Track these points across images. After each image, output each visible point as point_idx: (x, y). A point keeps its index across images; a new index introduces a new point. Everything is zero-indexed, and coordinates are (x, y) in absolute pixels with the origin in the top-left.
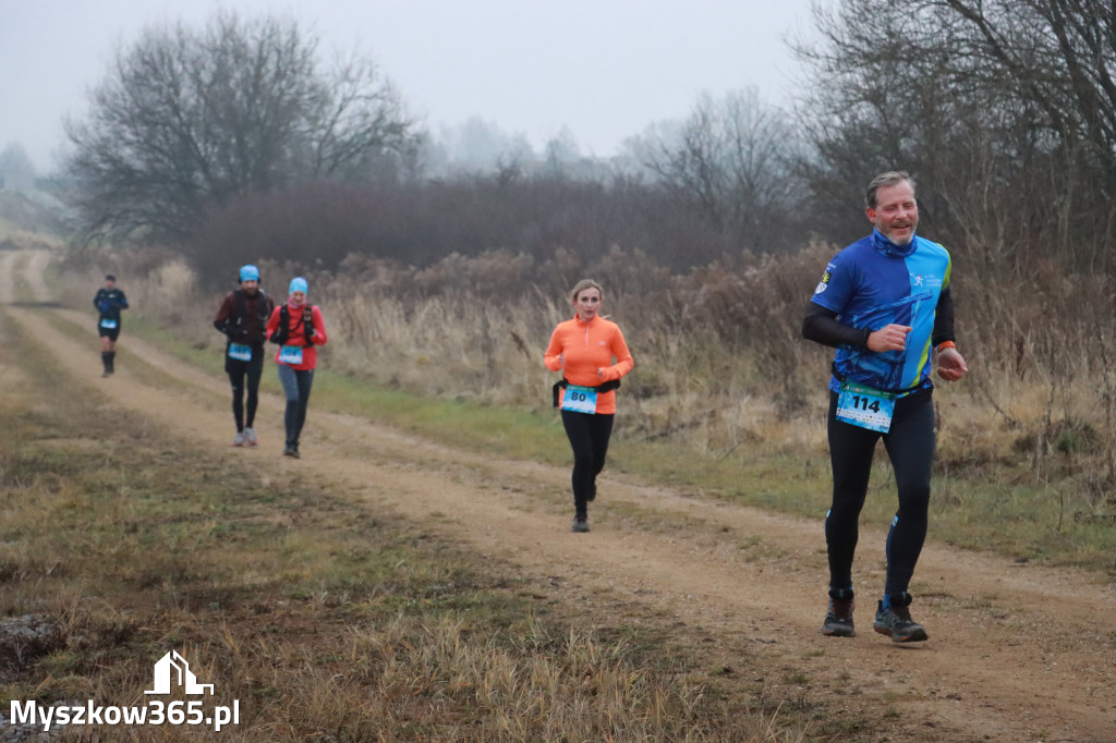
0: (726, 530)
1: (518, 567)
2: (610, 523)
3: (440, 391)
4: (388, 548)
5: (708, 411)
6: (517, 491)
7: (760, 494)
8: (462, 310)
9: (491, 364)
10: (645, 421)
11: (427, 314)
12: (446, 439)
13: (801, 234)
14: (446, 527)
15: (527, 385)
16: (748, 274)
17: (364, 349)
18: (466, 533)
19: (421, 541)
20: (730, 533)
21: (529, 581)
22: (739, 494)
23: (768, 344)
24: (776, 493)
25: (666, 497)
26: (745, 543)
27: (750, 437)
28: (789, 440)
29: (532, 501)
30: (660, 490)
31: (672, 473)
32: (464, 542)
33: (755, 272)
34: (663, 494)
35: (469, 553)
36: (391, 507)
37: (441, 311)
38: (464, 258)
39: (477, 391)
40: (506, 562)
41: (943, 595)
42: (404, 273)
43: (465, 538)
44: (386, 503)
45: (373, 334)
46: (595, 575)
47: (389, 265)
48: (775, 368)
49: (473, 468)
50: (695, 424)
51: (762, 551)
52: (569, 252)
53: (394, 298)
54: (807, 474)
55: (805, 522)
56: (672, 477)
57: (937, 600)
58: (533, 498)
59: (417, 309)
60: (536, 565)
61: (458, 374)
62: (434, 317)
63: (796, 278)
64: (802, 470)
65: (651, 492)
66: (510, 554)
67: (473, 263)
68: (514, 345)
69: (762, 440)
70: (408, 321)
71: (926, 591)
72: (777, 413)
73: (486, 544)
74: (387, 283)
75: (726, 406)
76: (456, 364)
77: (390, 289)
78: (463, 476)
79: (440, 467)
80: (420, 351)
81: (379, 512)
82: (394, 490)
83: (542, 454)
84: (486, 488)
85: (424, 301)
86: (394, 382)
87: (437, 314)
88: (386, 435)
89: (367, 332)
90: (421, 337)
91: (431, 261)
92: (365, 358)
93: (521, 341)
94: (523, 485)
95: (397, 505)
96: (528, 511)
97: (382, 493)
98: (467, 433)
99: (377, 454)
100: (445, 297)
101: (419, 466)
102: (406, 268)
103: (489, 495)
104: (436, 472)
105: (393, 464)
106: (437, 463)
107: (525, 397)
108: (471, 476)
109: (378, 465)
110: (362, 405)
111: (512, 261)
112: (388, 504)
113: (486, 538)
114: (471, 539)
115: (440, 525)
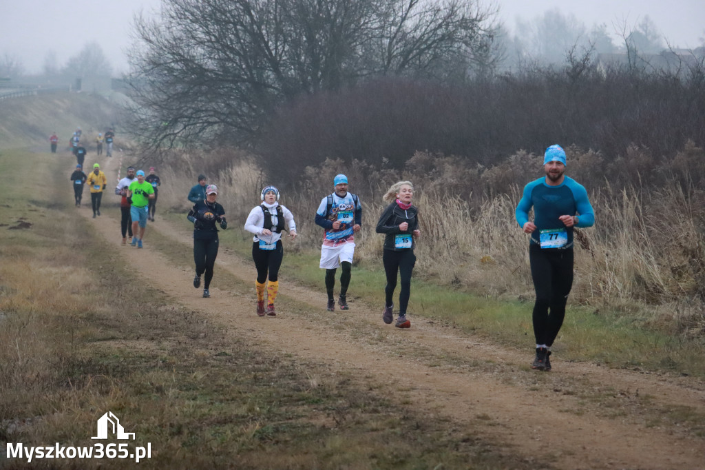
2: (662, 428)
3: (502, 291)
4: (429, 451)
6: (568, 393)
11: (493, 213)
12: (503, 340)
14: (490, 429)
15: (591, 284)
17: (428, 248)
18: (510, 437)
19: (463, 444)
29: (583, 404)
32: (507, 446)
35: (510, 457)
36: (436, 410)
37: (507, 209)
38: (530, 156)
40: (548, 467)
42: (472, 171)
43: (509, 442)
44: (433, 405)
45: (438, 232)
47: (456, 163)
52: (641, 148)
53: (459, 197)
58: (585, 401)
59: (482, 207)
62: (501, 216)
66: (553, 458)
70: (473, 220)
73: (529, 448)
74: (454, 181)
76: (519, 264)
77: (456, 187)
78: (515, 378)
79: (494, 369)
80: (484, 251)
81: (424, 414)
82: (443, 391)
83: (602, 356)
84: (537, 390)
85: (490, 199)
86: (456, 282)
87: (503, 212)
88: (444, 336)
89: (432, 232)
90: (485, 236)
91: (499, 159)
92: (428, 257)
93: (586, 239)
94: (576, 388)
95: (444, 407)
96: (578, 414)
97: (430, 395)
98: (526, 334)
99: (433, 355)
100: (511, 195)
101: (472, 368)
102: (474, 166)
103: (540, 397)
104: (489, 374)
105: (445, 366)
106: (491, 364)
107: (589, 296)
108: (524, 378)
109: (431, 366)
110: (422, 305)
111: (581, 158)
112: (435, 407)
113: (530, 441)
114: (514, 442)
115: (485, 428)
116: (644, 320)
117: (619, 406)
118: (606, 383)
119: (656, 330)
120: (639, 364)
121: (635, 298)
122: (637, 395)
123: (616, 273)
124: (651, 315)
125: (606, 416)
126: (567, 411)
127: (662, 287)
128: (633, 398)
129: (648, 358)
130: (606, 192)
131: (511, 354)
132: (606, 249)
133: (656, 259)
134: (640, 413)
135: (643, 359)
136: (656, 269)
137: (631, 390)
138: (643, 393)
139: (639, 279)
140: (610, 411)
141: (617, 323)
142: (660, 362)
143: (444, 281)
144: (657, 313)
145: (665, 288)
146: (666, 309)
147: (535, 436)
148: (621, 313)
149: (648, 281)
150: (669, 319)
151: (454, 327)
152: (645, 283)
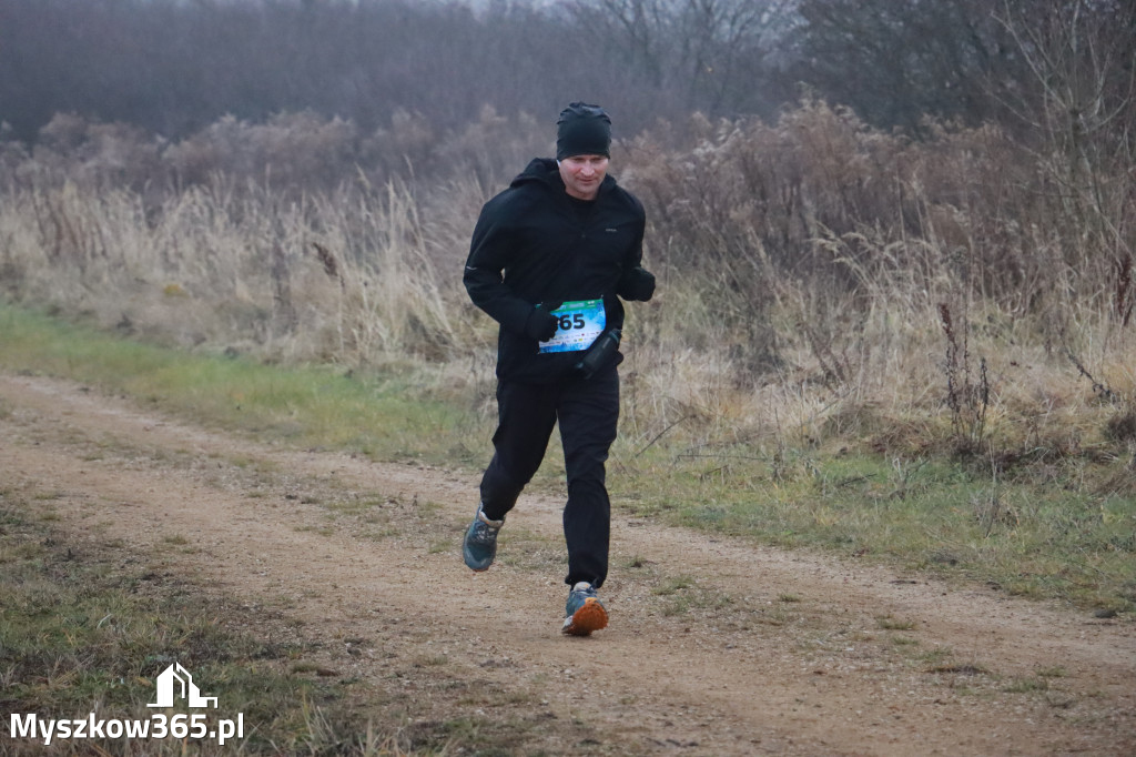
0: (638, 565)
1: (299, 623)
3: (200, 340)
4: (89, 594)
6: (309, 501)
7: (700, 506)
8: (241, 209)
9: (283, 297)
11: (183, 215)
12: (202, 418)
13: (784, 87)
14: (186, 559)
15: (340, 329)
16: (699, 151)
17: (78, 271)
18: (219, 571)
19: (146, 582)
20: (645, 570)
21: (313, 647)
22: (667, 507)
23: (726, 265)
24: (726, 504)
25: (550, 512)
26: (667, 585)
27: (690, 415)
28: (750, 420)
29: (332, 518)
30: (542, 500)
32: (215, 584)
33: (711, 148)
34: (544, 506)
35: (220, 603)
36: (99, 529)
37: (206, 209)
38: (243, 124)
39: (258, 340)
40: (280, 617)
41: (974, 670)
42: (147, 147)
43: (217, 578)
44: (92, 521)
45: (93, 246)
46: (421, 638)
47: (121, 134)
48: (735, 305)
49: (242, 466)
51: (691, 599)
52: (414, 117)
53: (127, 188)
54: (775, 475)
55: (767, 552)
57: (962, 677)
58: (336, 513)
59: (166, 205)
60: (328, 621)
61: (231, 312)
62: (195, 220)
63: (773, 160)
64: (768, 468)
66: (288, 604)
67: (258, 132)
68: (321, 265)
69: (708, 419)
70: (151, 226)
71: (946, 664)
72: (734, 375)
73: (250, 587)
74: (117, 163)
75: (653, 366)
76: (226, 297)
77: (122, 172)
78: (224, 477)
79: (189, 464)
80: (169, 275)
81: (79, 536)
82: (109, 500)
83: (358, 442)
84: (259, 496)
85: (177, 194)
86: (125, 325)
87: (198, 215)
88: (107, 411)
89: (84, 244)
90: (172, 252)
91: (190, 129)
92: (79, 285)
93: (332, 260)
94: (320, 492)
95: (111, 524)
96: (325, 534)
97: (88, 505)
98: (238, 408)
99: (89, 442)
100: (211, 188)
101: (155, 462)
102: (151, 139)
103: (264, 508)
104: (182, 472)
105: (112, 459)
106: (186, 456)
107: (336, 349)
108: (238, 477)
109: (87, 459)
110: (70, 362)
111: (321, 130)
112: (97, 524)
113: (251, 577)
114: (225, 579)
115: (179, 558)
116: (423, 386)
117: (388, 520)
118: (367, 484)
119: (441, 402)
120: (416, 455)
121: (408, 353)
122: (415, 503)
123: (379, 311)
124: (432, 378)
125: (368, 536)
126: (307, 529)
127: (449, 334)
128: (409, 508)
129: (429, 445)
130: (360, 186)
131: (215, 439)
132: (364, 276)
133: (440, 291)
134: (420, 532)
135: (422, 447)
136: (441, 307)
137: (404, 496)
138: (423, 500)
139: (414, 322)
140: (374, 529)
141: (381, 390)
142: (447, 452)
143: (104, 322)
144: (442, 376)
145: (455, 337)
146: (457, 369)
147: (259, 569)
148: (386, 375)
149: (429, 327)
150: (461, 384)
151: (123, 397)
152: (424, 330)
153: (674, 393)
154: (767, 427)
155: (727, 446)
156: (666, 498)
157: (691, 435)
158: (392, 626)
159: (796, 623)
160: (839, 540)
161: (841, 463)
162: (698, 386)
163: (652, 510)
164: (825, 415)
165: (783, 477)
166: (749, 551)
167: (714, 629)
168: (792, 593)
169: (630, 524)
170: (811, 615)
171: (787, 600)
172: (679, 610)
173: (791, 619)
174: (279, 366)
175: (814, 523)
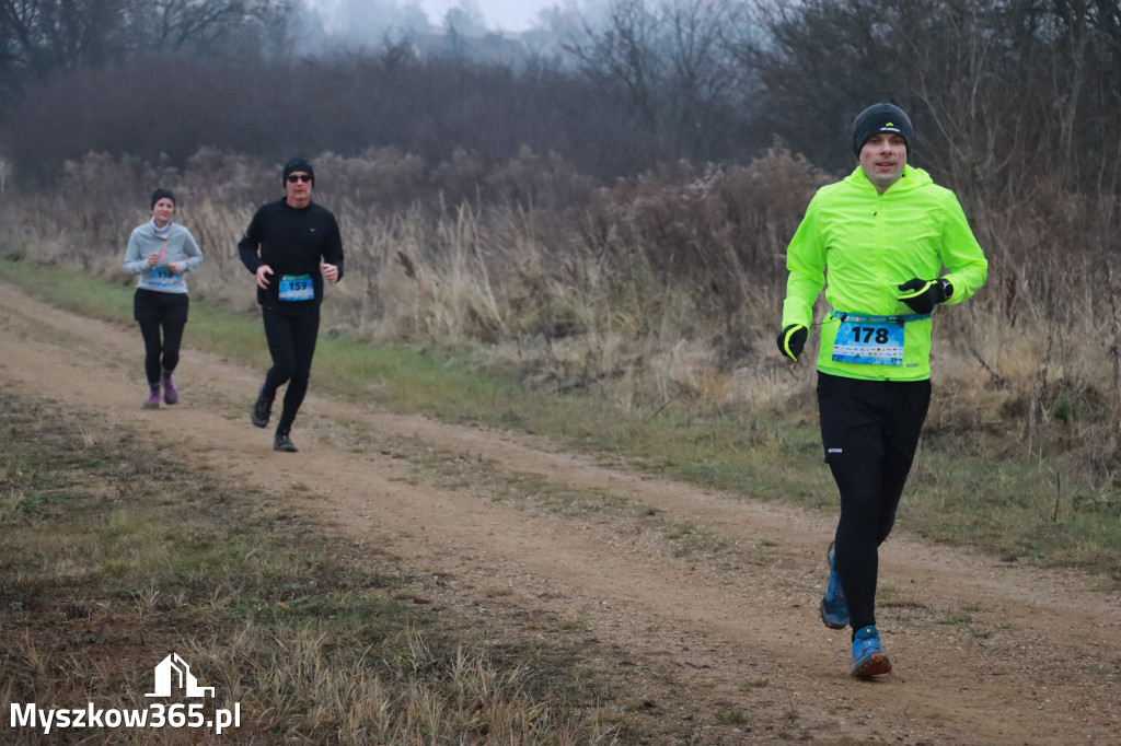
0: (652, 513)
1: (397, 559)
2: (511, 503)
4: (237, 531)
5: (634, 357)
6: (399, 456)
7: (695, 465)
9: (372, 291)
10: (557, 368)
14: (309, 504)
15: (416, 317)
16: (692, 187)
17: (217, 268)
18: (334, 513)
19: (279, 522)
20: (657, 518)
21: (409, 579)
22: (670, 464)
23: (709, 273)
24: (715, 463)
26: (675, 531)
27: (684, 391)
28: (730, 396)
29: (416, 471)
30: (574, 458)
31: (588, 435)
32: (332, 525)
33: (701, 185)
34: (578, 462)
35: (337, 540)
36: (241, 477)
39: (354, 324)
40: (383, 553)
41: (914, 605)
43: (333, 520)
44: (237, 470)
46: (491, 573)
47: (250, 163)
48: (716, 303)
49: (347, 425)
50: (618, 374)
51: (694, 542)
54: (752, 441)
55: (749, 503)
56: (588, 439)
57: (905, 611)
58: (419, 466)
60: (418, 557)
63: (746, 194)
64: (747, 434)
65: (563, 459)
66: (387, 541)
67: (354, 163)
68: (403, 269)
69: (698, 394)
71: (893, 599)
72: (717, 361)
73: (358, 528)
74: (246, 185)
75: (656, 351)
78: (333, 435)
79: (305, 423)
81: (228, 483)
83: (432, 406)
84: (361, 452)
86: (254, 310)
88: (241, 378)
89: (221, 247)
93: (411, 264)
94: (407, 449)
95: (251, 473)
96: (411, 483)
97: (233, 457)
98: (340, 378)
99: (229, 403)
103: (365, 461)
104: (301, 430)
106: (303, 417)
107: (413, 332)
108: (344, 435)
109: (230, 418)
110: (213, 338)
111: (399, 162)
112: (240, 473)
113: (359, 520)
114: (340, 521)
115: (303, 502)
116: (480, 362)
117: (459, 473)
118: (441, 442)
119: (494, 376)
120: (476, 418)
121: (468, 336)
122: (480, 460)
123: (446, 304)
124: (487, 357)
125: (444, 486)
126: (398, 480)
127: (498, 323)
129: (486, 411)
131: (324, 402)
132: (436, 278)
133: (493, 290)
134: (485, 483)
135: (481, 412)
136: (492, 301)
137: (471, 453)
138: (485, 456)
139: (473, 314)
140: (450, 480)
141: (447, 365)
142: (500, 417)
144: (494, 355)
145: (503, 325)
146: (506, 351)
147: (364, 513)
148: (452, 353)
149: (484, 317)
150: (509, 363)
151: (253, 367)
152: (480, 319)
153: (672, 375)
154: (745, 403)
155: (714, 416)
156: (669, 457)
157: (685, 406)
158: (467, 562)
159: (775, 564)
160: (802, 494)
161: (800, 432)
162: (690, 369)
163: (659, 467)
164: (788, 394)
165: (758, 442)
166: (734, 502)
167: (714, 568)
168: (771, 538)
169: (643, 479)
170: (786, 557)
171: (767, 544)
172: (686, 552)
173: (772, 560)
174: (370, 344)
175: (783, 480)
